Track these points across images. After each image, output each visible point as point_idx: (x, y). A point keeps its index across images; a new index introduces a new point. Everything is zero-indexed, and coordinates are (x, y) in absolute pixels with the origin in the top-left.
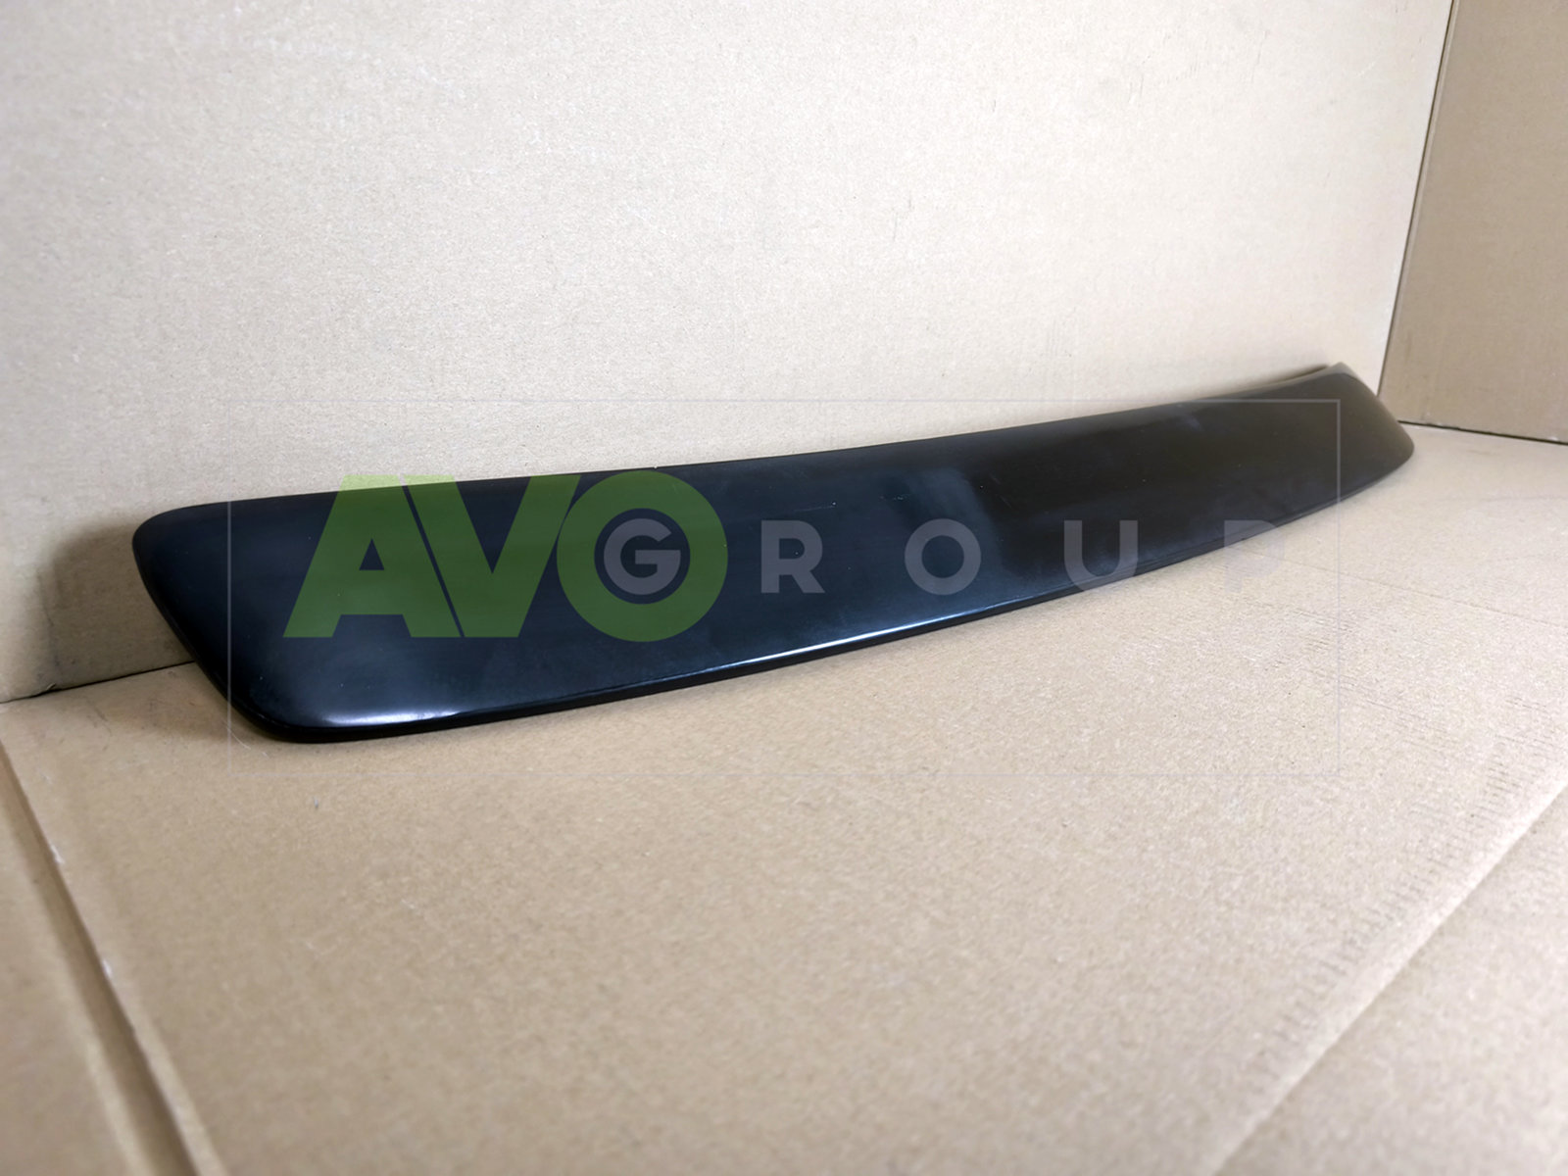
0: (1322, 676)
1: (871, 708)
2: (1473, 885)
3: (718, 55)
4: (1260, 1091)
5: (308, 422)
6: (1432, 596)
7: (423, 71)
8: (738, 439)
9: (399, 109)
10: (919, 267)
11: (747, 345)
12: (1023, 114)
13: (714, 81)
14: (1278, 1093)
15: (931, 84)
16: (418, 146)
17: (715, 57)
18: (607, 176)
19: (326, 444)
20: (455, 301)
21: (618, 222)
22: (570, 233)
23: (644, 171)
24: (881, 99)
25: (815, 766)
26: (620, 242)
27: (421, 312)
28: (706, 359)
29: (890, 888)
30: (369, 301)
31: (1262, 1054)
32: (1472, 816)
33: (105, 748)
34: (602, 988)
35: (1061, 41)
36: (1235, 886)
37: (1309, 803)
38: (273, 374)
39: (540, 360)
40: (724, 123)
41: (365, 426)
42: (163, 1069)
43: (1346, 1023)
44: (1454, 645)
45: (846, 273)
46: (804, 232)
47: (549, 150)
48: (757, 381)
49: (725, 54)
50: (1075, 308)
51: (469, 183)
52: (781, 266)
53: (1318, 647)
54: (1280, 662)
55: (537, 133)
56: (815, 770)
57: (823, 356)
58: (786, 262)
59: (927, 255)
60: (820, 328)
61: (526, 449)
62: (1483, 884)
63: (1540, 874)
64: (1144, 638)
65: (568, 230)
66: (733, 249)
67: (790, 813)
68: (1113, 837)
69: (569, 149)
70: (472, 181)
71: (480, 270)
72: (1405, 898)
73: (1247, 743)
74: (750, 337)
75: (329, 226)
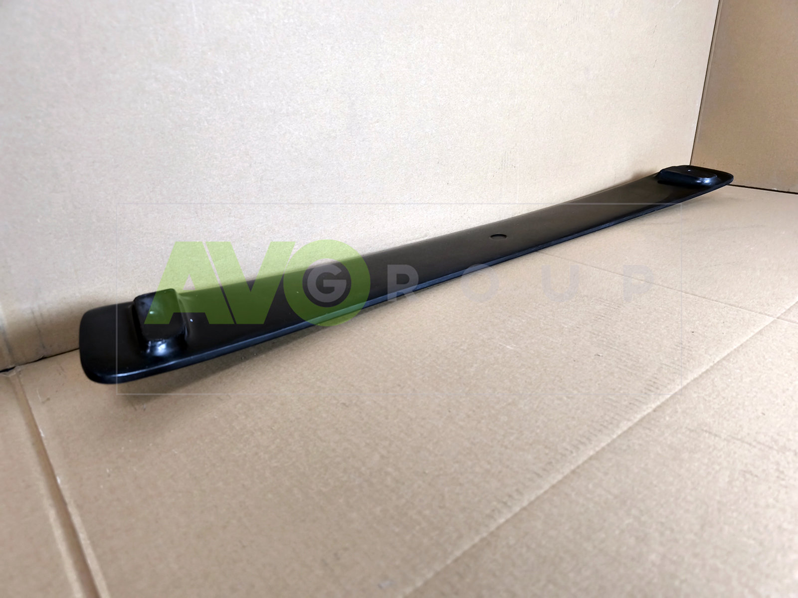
0: (594, 334)
1: (385, 356)
2: (615, 436)
3: (322, 49)
4: (487, 526)
5: (142, 237)
6: (668, 288)
7: (180, 77)
8: (345, 224)
9: (171, 96)
10: (432, 134)
11: (347, 181)
12: (482, 55)
13: (321, 62)
14: (493, 527)
15: (432, 47)
16: (181, 111)
17: (320, 50)
18: (271, 112)
19: (151, 246)
20: (204, 177)
21: (279, 133)
22: (256, 140)
23: (289, 107)
24: (406, 58)
25: (353, 386)
26: (280, 142)
27: (189, 184)
28: (327, 190)
29: (368, 441)
30: (165, 182)
31: (493, 511)
32: (630, 404)
33: (63, 385)
34: (243, 485)
35: (500, 16)
36: (512, 438)
37: (561, 399)
38: (125, 218)
39: (246, 198)
40: (327, 80)
41: (168, 236)
42: (77, 520)
43: (533, 498)
44: (665, 315)
45: (394, 142)
46: (371, 126)
47: (243, 105)
48: (352, 197)
49: (325, 48)
50: (516, 144)
51: (206, 124)
52: (361, 143)
53: (599, 318)
54: (578, 328)
55: (236, 97)
56: (352, 388)
57: (385, 182)
58: (363, 141)
59: (435, 129)
60: (383, 169)
61: (243, 239)
62: (619, 436)
63: (647, 431)
64: (519, 316)
65: (255, 139)
66: (336, 137)
67: (336, 408)
68: (468, 416)
69: (252, 103)
70: (207, 123)
71: (215, 162)
72: (582, 443)
73: (545, 370)
74: (348, 177)
75: (143, 152)
